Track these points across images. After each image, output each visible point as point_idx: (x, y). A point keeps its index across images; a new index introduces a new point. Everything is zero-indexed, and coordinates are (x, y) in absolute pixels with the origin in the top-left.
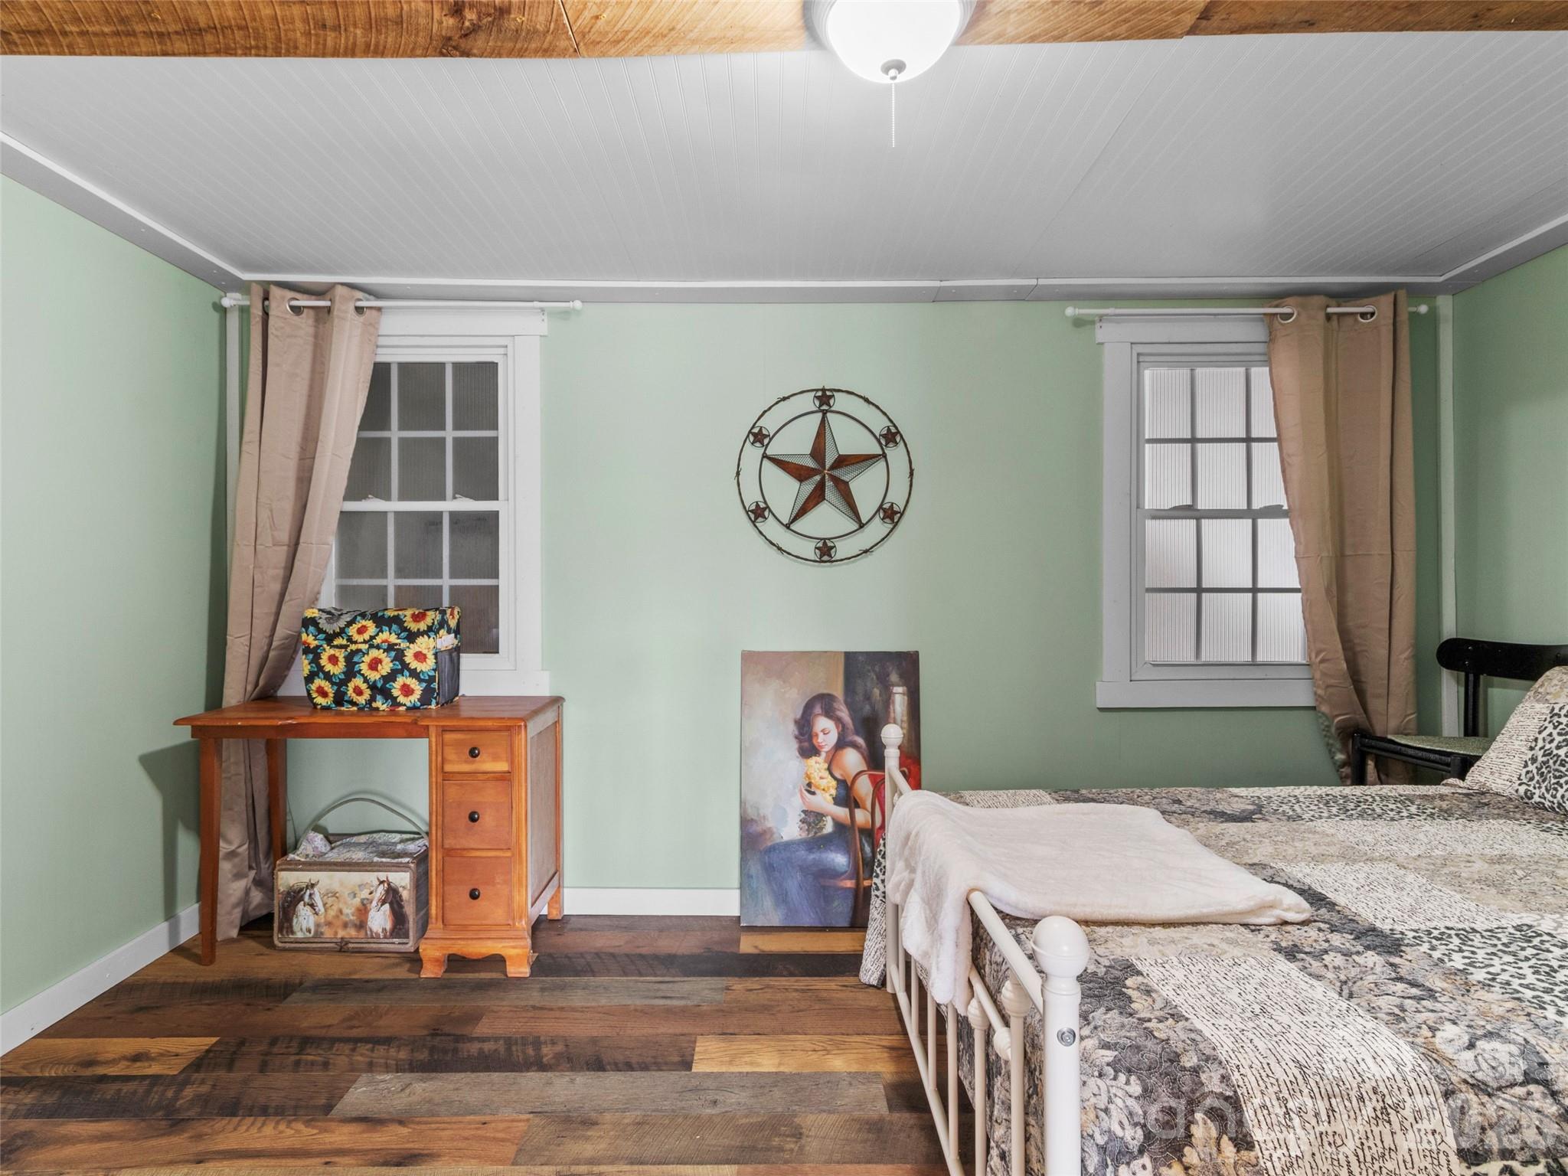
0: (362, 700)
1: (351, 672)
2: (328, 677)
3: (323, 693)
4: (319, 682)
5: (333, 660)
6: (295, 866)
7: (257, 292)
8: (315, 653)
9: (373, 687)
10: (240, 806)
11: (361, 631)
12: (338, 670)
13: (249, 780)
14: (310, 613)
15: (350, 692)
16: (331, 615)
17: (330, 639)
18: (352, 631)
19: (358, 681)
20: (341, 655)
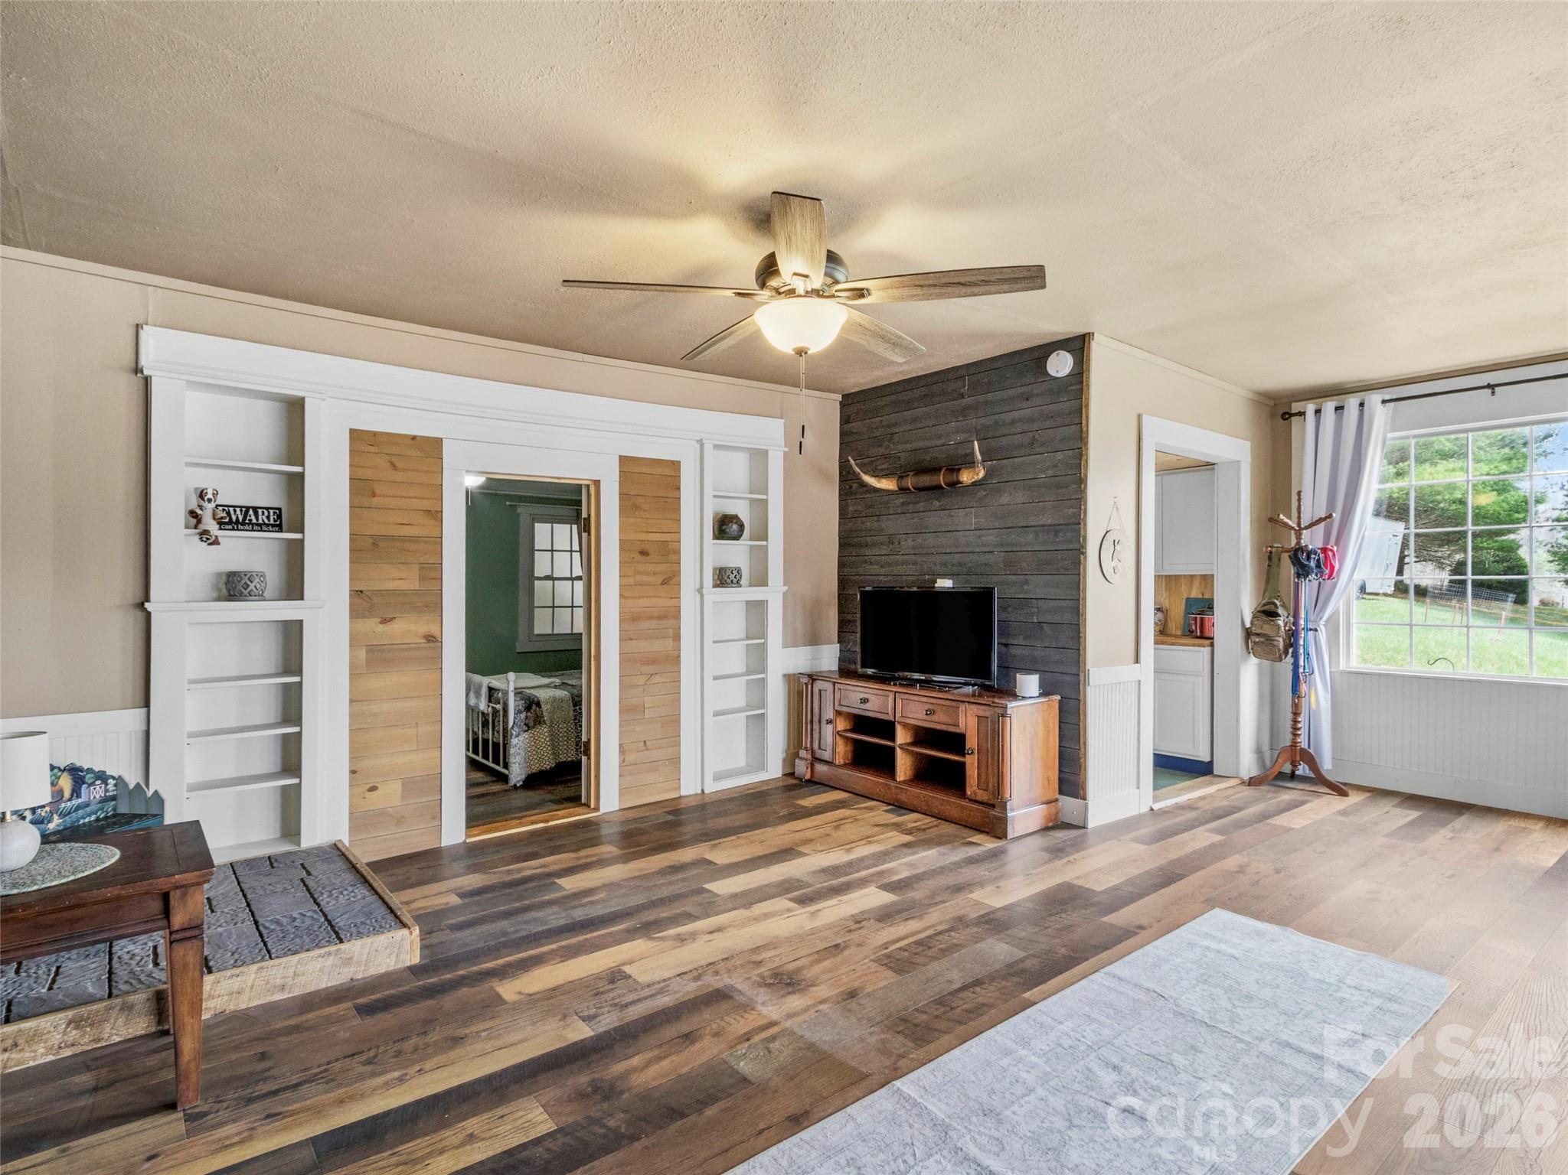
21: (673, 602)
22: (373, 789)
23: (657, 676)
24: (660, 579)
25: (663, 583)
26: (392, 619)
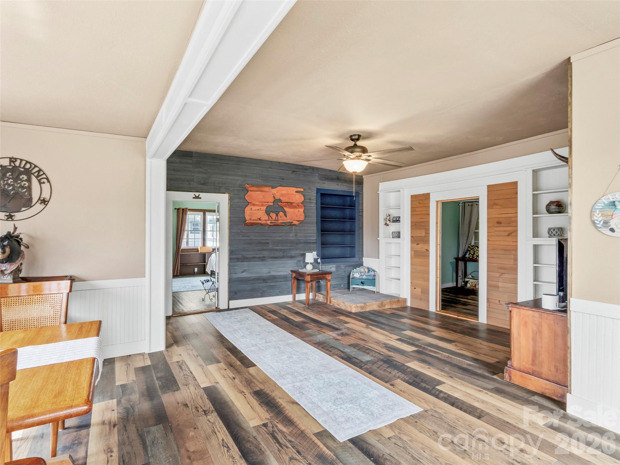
0: (476, 257)
1: (474, 254)
2: (471, 254)
3: (471, 256)
4: (470, 255)
5: (472, 252)
6: (467, 278)
7: (464, 203)
8: (470, 251)
9: (477, 256)
10: (461, 270)
11: (476, 248)
12: (472, 253)
13: (462, 267)
14: (470, 246)
15: (474, 256)
16: (472, 246)
17: (472, 249)
18: (474, 248)
19: (475, 255)
20: (473, 251)
21: (514, 244)
22: (415, 288)
23: (506, 275)
24: (507, 233)
25: (508, 235)
26: (419, 244)
